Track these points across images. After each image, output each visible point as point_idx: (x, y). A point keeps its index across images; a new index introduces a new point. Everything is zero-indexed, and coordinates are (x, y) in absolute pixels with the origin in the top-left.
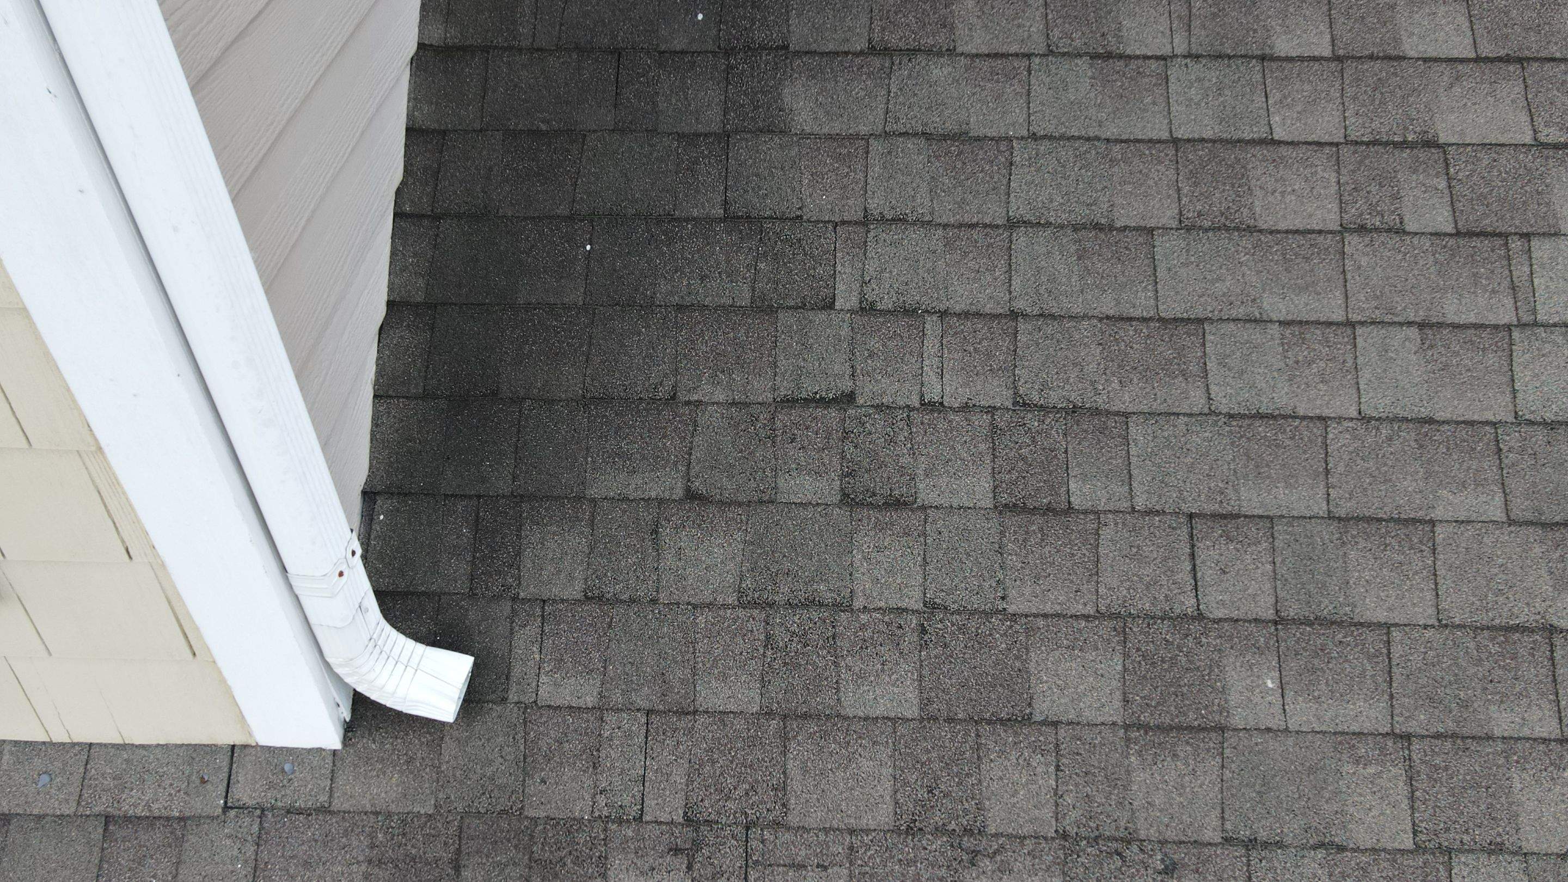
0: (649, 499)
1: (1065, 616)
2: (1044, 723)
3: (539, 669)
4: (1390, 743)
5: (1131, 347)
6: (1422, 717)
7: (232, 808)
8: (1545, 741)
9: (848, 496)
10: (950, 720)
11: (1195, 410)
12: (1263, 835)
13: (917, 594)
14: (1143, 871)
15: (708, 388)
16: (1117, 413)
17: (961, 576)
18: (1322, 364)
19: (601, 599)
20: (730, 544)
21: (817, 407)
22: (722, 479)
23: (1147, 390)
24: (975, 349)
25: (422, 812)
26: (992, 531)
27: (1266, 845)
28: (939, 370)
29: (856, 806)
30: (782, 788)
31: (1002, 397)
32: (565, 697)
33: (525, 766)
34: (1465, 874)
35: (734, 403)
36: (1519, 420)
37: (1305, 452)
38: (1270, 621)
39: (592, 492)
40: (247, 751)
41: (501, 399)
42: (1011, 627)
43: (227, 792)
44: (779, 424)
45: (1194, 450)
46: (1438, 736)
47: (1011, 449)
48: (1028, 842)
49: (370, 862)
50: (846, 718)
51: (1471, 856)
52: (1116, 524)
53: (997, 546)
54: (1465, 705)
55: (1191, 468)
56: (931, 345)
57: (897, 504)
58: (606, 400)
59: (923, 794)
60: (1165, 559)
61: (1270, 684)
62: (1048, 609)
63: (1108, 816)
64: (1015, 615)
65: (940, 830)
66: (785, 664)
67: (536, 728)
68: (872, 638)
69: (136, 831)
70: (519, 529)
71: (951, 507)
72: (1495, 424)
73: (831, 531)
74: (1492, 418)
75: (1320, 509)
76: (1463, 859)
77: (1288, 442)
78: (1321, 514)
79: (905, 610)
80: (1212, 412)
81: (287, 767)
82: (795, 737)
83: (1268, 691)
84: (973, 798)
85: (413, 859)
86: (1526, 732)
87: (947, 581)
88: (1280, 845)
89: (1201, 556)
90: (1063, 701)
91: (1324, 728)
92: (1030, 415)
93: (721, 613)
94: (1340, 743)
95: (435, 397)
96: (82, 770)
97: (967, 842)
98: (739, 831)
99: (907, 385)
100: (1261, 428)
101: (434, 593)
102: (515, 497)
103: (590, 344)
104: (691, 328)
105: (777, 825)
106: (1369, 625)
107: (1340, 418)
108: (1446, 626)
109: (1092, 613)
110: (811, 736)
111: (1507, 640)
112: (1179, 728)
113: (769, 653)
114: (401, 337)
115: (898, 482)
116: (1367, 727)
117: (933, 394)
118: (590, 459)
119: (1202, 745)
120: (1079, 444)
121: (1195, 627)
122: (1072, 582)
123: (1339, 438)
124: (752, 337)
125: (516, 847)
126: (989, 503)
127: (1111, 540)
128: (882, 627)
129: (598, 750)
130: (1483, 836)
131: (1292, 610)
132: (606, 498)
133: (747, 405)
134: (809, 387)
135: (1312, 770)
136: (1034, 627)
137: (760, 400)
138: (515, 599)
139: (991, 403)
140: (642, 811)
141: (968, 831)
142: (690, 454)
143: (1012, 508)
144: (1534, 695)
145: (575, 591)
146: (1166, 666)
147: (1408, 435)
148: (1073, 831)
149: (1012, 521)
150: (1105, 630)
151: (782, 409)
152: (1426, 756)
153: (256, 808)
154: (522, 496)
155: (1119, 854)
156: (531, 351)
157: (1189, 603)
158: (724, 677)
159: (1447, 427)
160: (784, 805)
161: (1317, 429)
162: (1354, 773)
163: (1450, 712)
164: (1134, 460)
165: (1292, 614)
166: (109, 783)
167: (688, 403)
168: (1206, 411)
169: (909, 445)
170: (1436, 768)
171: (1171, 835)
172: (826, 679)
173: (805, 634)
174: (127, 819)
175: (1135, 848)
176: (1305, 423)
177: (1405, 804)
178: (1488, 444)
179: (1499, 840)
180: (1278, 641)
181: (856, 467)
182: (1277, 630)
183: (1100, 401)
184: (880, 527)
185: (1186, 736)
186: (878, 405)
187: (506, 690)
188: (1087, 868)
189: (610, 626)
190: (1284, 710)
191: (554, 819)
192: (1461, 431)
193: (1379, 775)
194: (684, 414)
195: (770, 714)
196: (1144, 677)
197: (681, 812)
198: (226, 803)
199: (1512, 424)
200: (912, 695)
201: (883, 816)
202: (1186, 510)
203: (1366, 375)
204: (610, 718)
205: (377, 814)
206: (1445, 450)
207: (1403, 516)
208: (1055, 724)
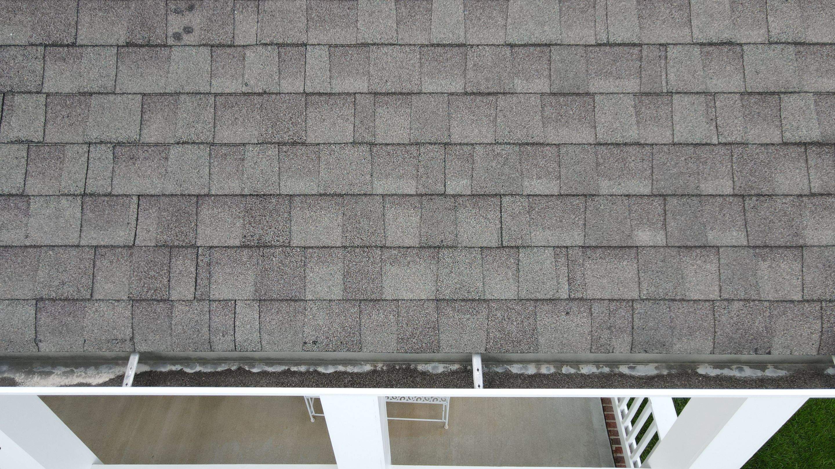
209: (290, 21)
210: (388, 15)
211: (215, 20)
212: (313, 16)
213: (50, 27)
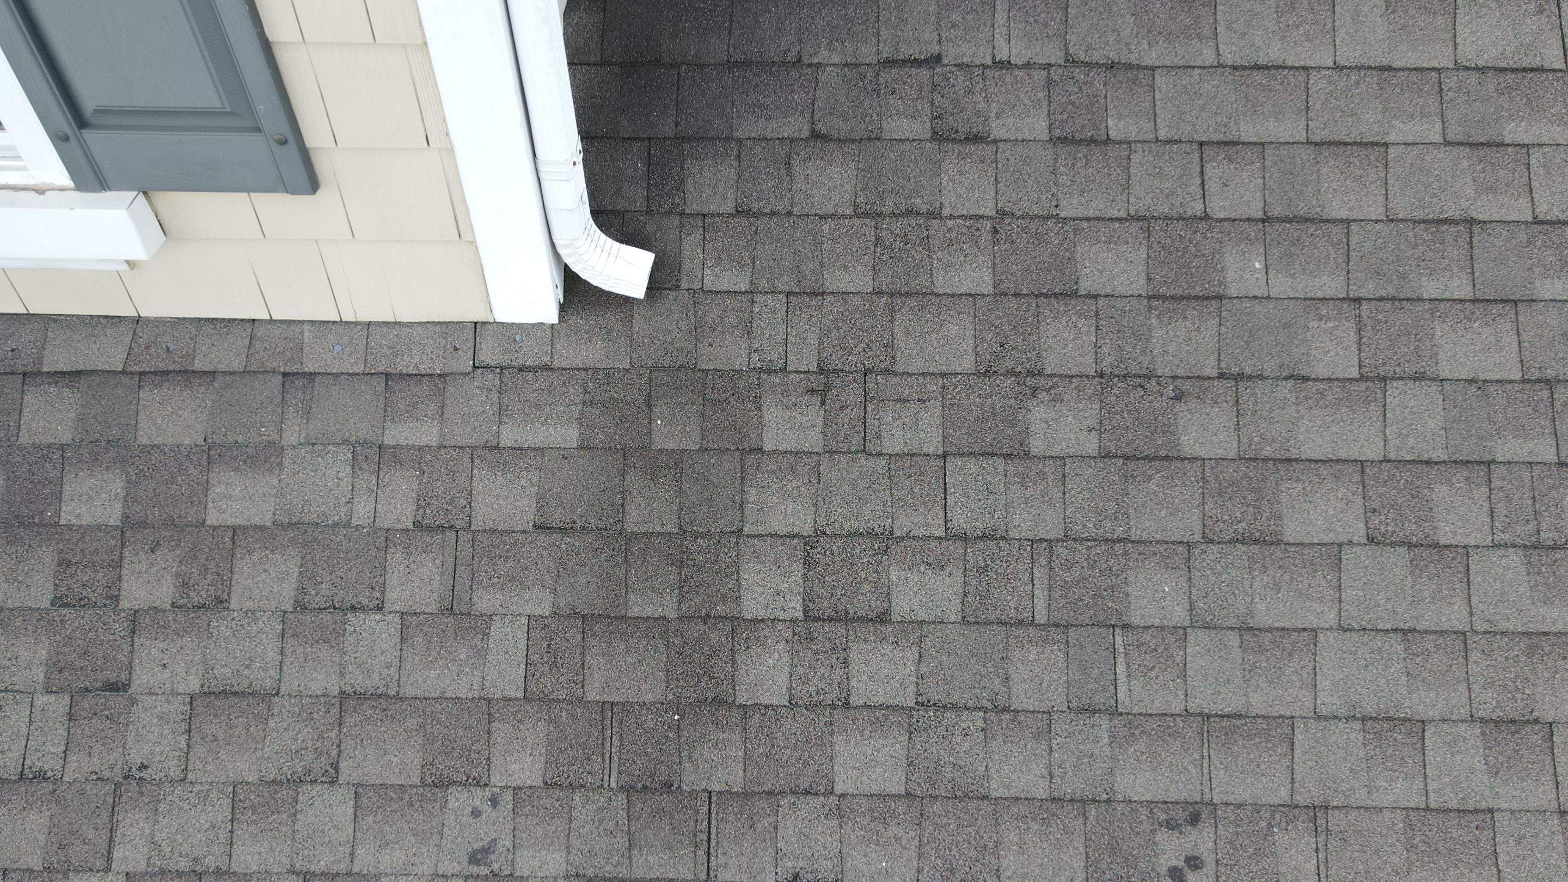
0: (783, 138)
1: (1103, 219)
2: (1086, 296)
3: (703, 264)
4: (1345, 306)
5: (1158, 17)
6: (1370, 286)
7: (478, 367)
8: (1461, 301)
9: (937, 133)
10: (1017, 295)
11: (1207, 64)
12: (1248, 370)
13: (991, 204)
14: (1159, 398)
15: (827, 53)
16: (1146, 68)
17: (1024, 191)
18: (1307, 27)
19: (748, 213)
20: (847, 171)
21: (911, 67)
22: (838, 122)
23: (1170, 49)
24: (1035, 20)
25: (621, 367)
26: (1048, 158)
27: (1250, 377)
28: (1007, 37)
29: (947, 358)
30: (890, 346)
31: (1056, 56)
32: (724, 285)
33: (697, 332)
34: (1396, 395)
35: (847, 65)
36: (1458, 67)
37: (1291, 94)
38: (1259, 220)
39: (737, 134)
40: (488, 326)
41: (663, 64)
42: (1062, 228)
43: (474, 357)
44: (881, 80)
45: (1205, 94)
46: (1381, 299)
47: (1063, 96)
48: (1074, 380)
49: (584, 404)
50: (938, 295)
51: (1401, 382)
52: (1144, 151)
53: (1052, 168)
54: (1403, 277)
55: (1202, 108)
56: (1000, 18)
57: (975, 139)
58: (745, 64)
59: (996, 348)
60: (1182, 176)
61: (1257, 265)
62: (1091, 214)
63: (1135, 360)
64: (1065, 219)
65: (1008, 373)
66: (891, 257)
67: (702, 307)
68: (957, 238)
69: (409, 386)
70: (683, 164)
71: (1017, 140)
72: (1440, 70)
73: (924, 159)
74: (1437, 65)
75: (1301, 137)
76: (1395, 385)
77: (1278, 87)
78: (1302, 140)
79: (982, 217)
80: (1220, 66)
81: (518, 338)
82: (899, 310)
83: (1256, 270)
84: (1034, 350)
85: (617, 400)
86: (1447, 295)
87: (1014, 195)
88: (1261, 377)
89: (1208, 173)
90: (1101, 280)
91: (1297, 295)
92: (1078, 71)
93: (841, 221)
94: (1309, 306)
95: (610, 63)
96: (364, 342)
97: (1030, 381)
98: (859, 377)
99: (982, 48)
100: (1258, 77)
101: (619, 212)
102: (678, 138)
103: (731, 21)
104: (811, 7)
105: (888, 372)
106: (1334, 221)
107: (1319, 67)
108: (1392, 220)
109: (1124, 216)
110: (911, 309)
111: (1437, 231)
112: (1189, 298)
113: (878, 250)
114: (581, 18)
115: (975, 122)
116: (1329, 293)
117: (1002, 55)
118: (735, 110)
119: (1205, 310)
120: (1116, 91)
121: (1203, 225)
122: (1109, 194)
123: (1318, 83)
124: (860, 13)
125: (692, 391)
126: (1045, 136)
127: (1140, 163)
128: (964, 230)
129: (751, 322)
130: (1410, 369)
131: (1276, 211)
132: (749, 138)
133: (856, 65)
134: (905, 52)
135: (1286, 326)
136: (1080, 228)
137: (867, 62)
138: (682, 214)
139: (1047, 61)
140: (786, 364)
141: (1031, 373)
142: (813, 105)
143: (1064, 140)
144: (1455, 269)
145: (729, 207)
146: (1180, 254)
147: (1372, 79)
148: (1108, 371)
149: (1063, 150)
150: (1134, 227)
151: (884, 68)
152: (1371, 313)
153: (496, 368)
154: (683, 138)
155: (1142, 387)
156: (684, 27)
157: (1198, 208)
158: (846, 268)
159: (1401, 73)
160: (892, 357)
161: (1302, 76)
162: (1318, 327)
163: (1392, 282)
164: (1158, 103)
165: (1276, 214)
166: (385, 351)
167: (810, 65)
168: (1215, 64)
169: (984, 95)
170: (1379, 321)
171: (1180, 372)
172: (923, 267)
173: (906, 235)
174: (402, 376)
175: (1153, 382)
176: (1291, 72)
177: (1354, 348)
178: (1433, 86)
179: (1422, 370)
180: (1264, 235)
181: (943, 112)
182: (1264, 226)
183: (1133, 59)
184: (962, 157)
185: (1193, 303)
186: (960, 65)
187: (679, 280)
188: (1118, 397)
189: (756, 233)
190: (1268, 283)
191: (720, 371)
192: (1412, 76)
193: (1336, 327)
194: (807, 74)
195: (880, 293)
196: (1163, 262)
197: (815, 365)
198: (474, 364)
199: (1452, 69)
200: (988, 278)
201: (967, 364)
202: (1198, 139)
203: (1341, 34)
204: (759, 298)
205: (586, 370)
206: (1399, 91)
207: (1364, 140)
208: (1095, 297)
209: (1377, 852)
210: (1550, 843)
211: (1241, 845)
212: (1416, 842)
213: (950, 851)
